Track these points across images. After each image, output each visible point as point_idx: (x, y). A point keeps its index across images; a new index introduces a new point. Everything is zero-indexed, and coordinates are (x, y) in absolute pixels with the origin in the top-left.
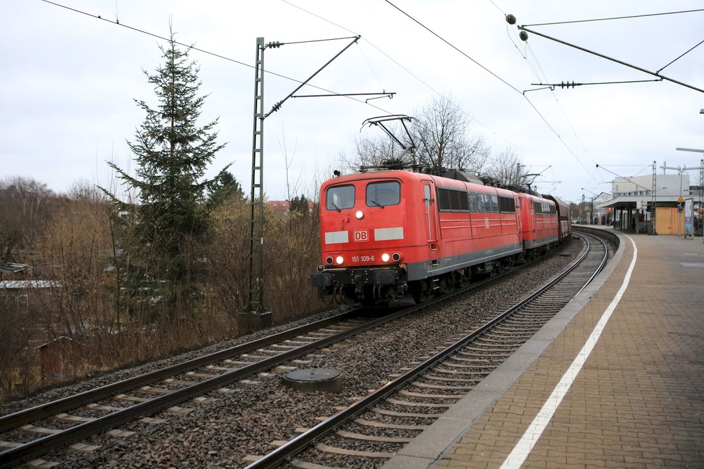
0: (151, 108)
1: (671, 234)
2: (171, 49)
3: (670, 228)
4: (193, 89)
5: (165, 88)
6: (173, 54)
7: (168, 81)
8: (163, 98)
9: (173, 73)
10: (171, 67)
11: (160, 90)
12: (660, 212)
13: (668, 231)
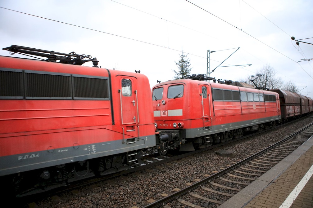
0: (176, 72)
2: (182, 55)
4: (188, 66)
5: (180, 66)
6: (183, 56)
7: (181, 64)
8: (180, 69)
9: (183, 61)
10: (182, 60)
11: (179, 67)
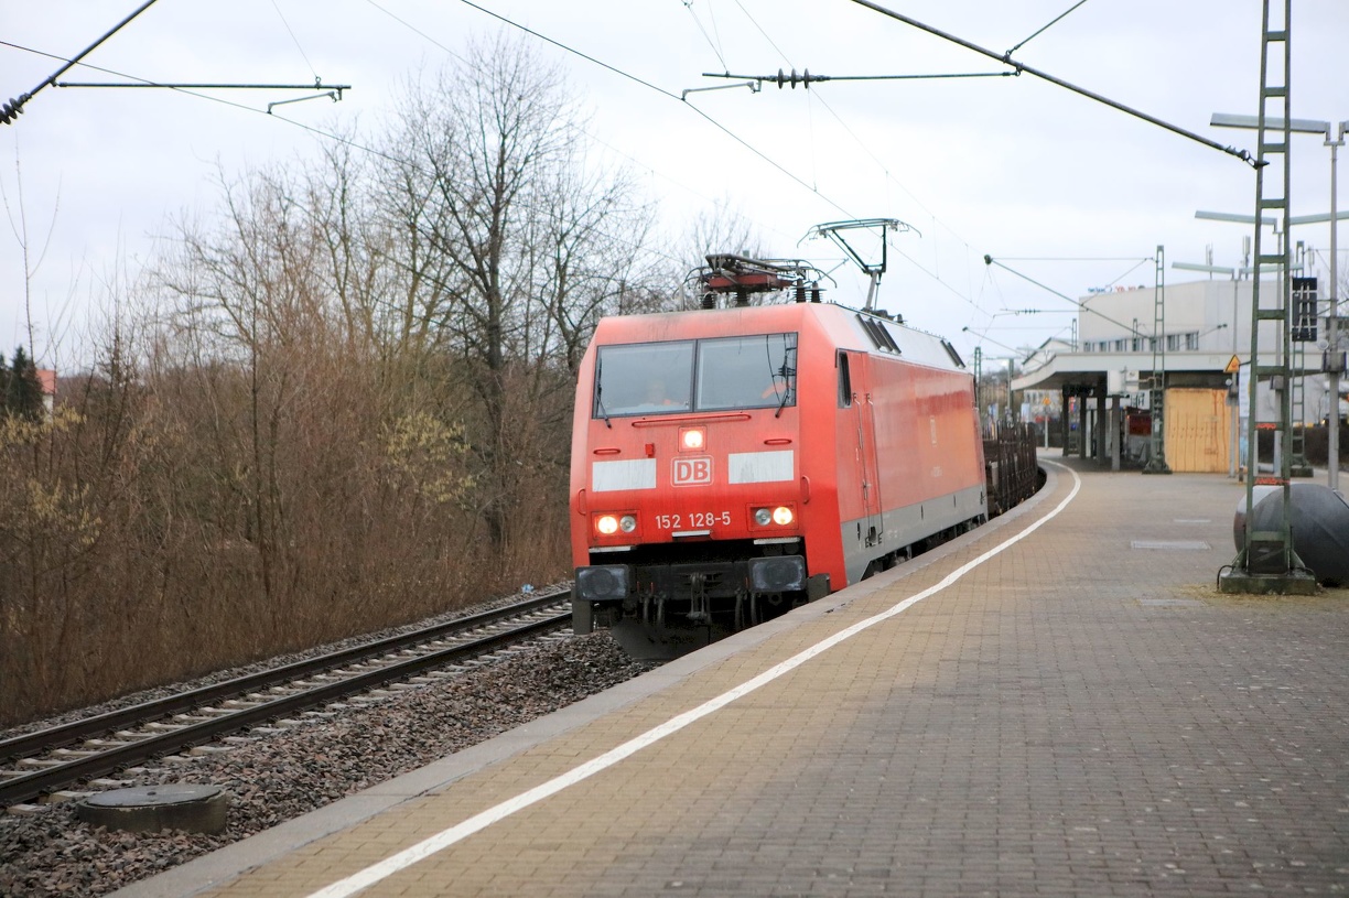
1: (1213, 472)
3: (1212, 452)
12: (1179, 403)
13: (1204, 463)
